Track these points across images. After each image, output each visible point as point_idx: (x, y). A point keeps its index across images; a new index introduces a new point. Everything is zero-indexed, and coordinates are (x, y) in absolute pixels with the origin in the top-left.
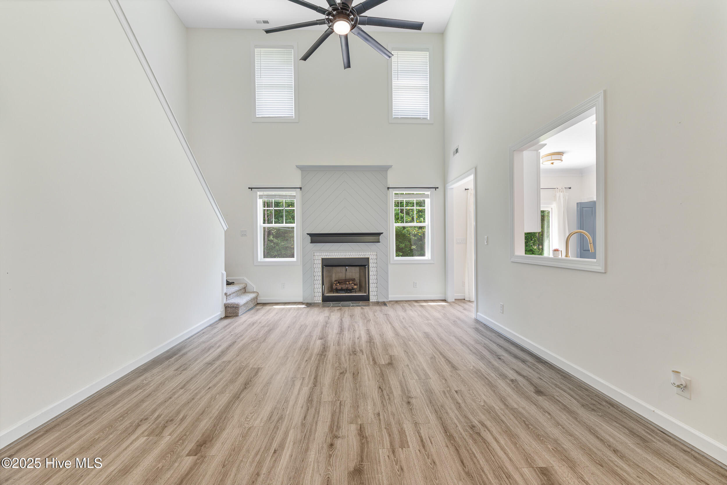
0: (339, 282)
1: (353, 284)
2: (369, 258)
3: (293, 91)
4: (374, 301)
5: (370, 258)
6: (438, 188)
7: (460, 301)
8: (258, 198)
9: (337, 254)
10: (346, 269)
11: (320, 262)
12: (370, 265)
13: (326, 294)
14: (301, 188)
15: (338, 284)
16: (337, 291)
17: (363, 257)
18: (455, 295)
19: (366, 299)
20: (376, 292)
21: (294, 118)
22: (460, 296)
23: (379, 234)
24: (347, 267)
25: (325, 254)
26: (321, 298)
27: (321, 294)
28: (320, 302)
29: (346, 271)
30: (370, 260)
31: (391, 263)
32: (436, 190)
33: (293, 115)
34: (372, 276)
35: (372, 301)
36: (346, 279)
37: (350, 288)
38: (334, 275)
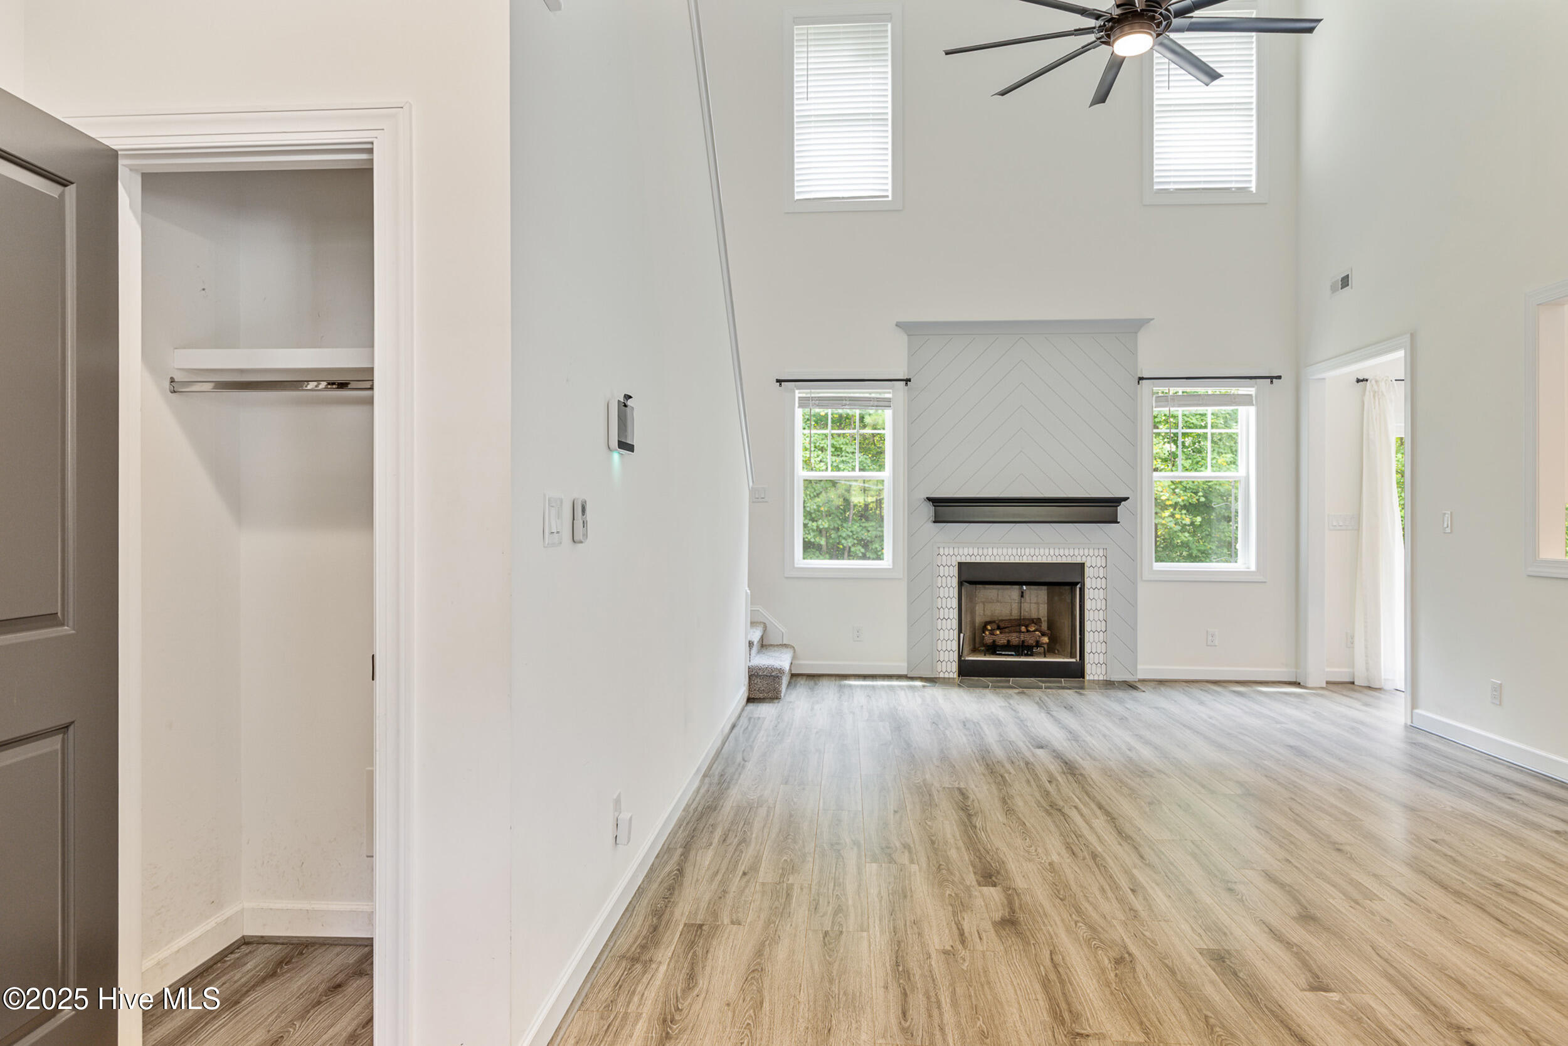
0: (1001, 625)
1: (1037, 633)
2: (1084, 564)
3: (890, 128)
4: (1096, 678)
5: (1087, 564)
6: (1279, 377)
7: (1340, 686)
8: (797, 405)
9: (1000, 551)
10: (1022, 593)
11: (955, 571)
12: (1088, 583)
13: (968, 655)
14: (907, 381)
15: (998, 632)
16: (993, 649)
17: (1069, 560)
18: (1328, 669)
19: (1075, 673)
20: (1101, 654)
21: (890, 199)
22: (1340, 673)
23: (1117, 501)
24: (1024, 587)
25: (966, 551)
26: (955, 667)
27: (955, 656)
28: (951, 675)
29: (1022, 596)
30: (1086, 570)
31: (1144, 578)
32: (1272, 382)
33: (887, 190)
34: (1091, 612)
35: (1091, 678)
36: (1020, 619)
37: (1032, 642)
38: (979, 609)
